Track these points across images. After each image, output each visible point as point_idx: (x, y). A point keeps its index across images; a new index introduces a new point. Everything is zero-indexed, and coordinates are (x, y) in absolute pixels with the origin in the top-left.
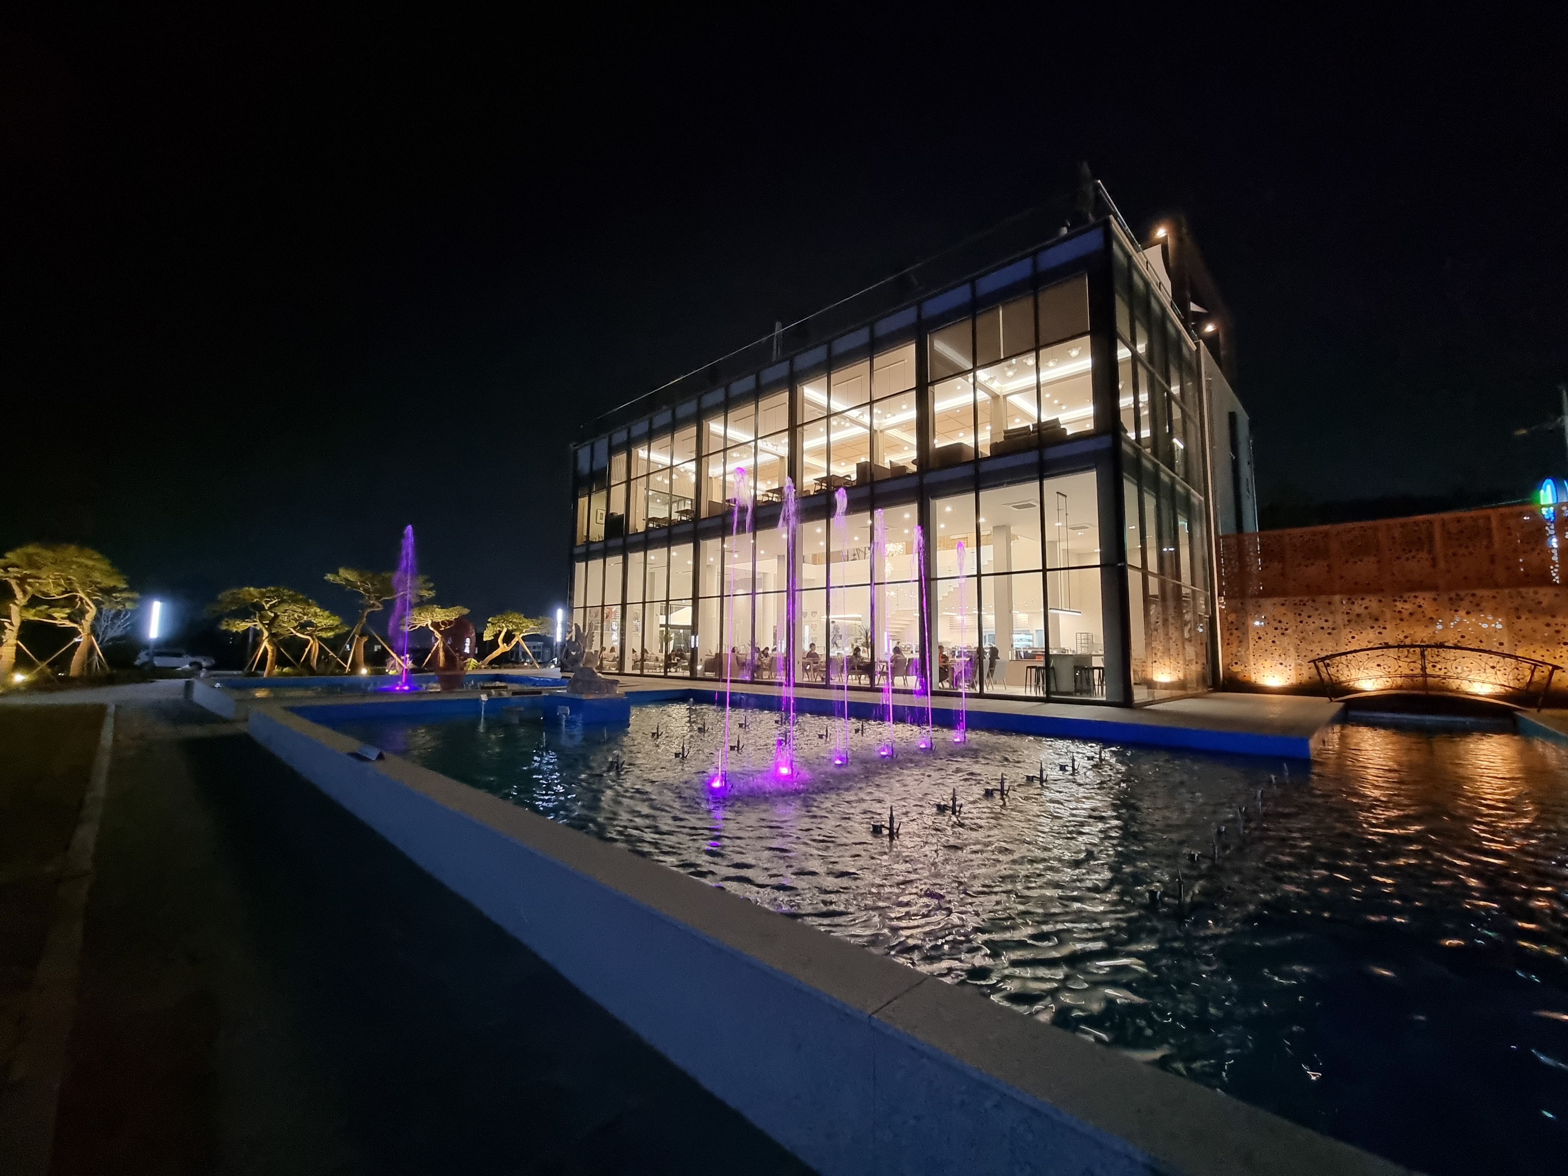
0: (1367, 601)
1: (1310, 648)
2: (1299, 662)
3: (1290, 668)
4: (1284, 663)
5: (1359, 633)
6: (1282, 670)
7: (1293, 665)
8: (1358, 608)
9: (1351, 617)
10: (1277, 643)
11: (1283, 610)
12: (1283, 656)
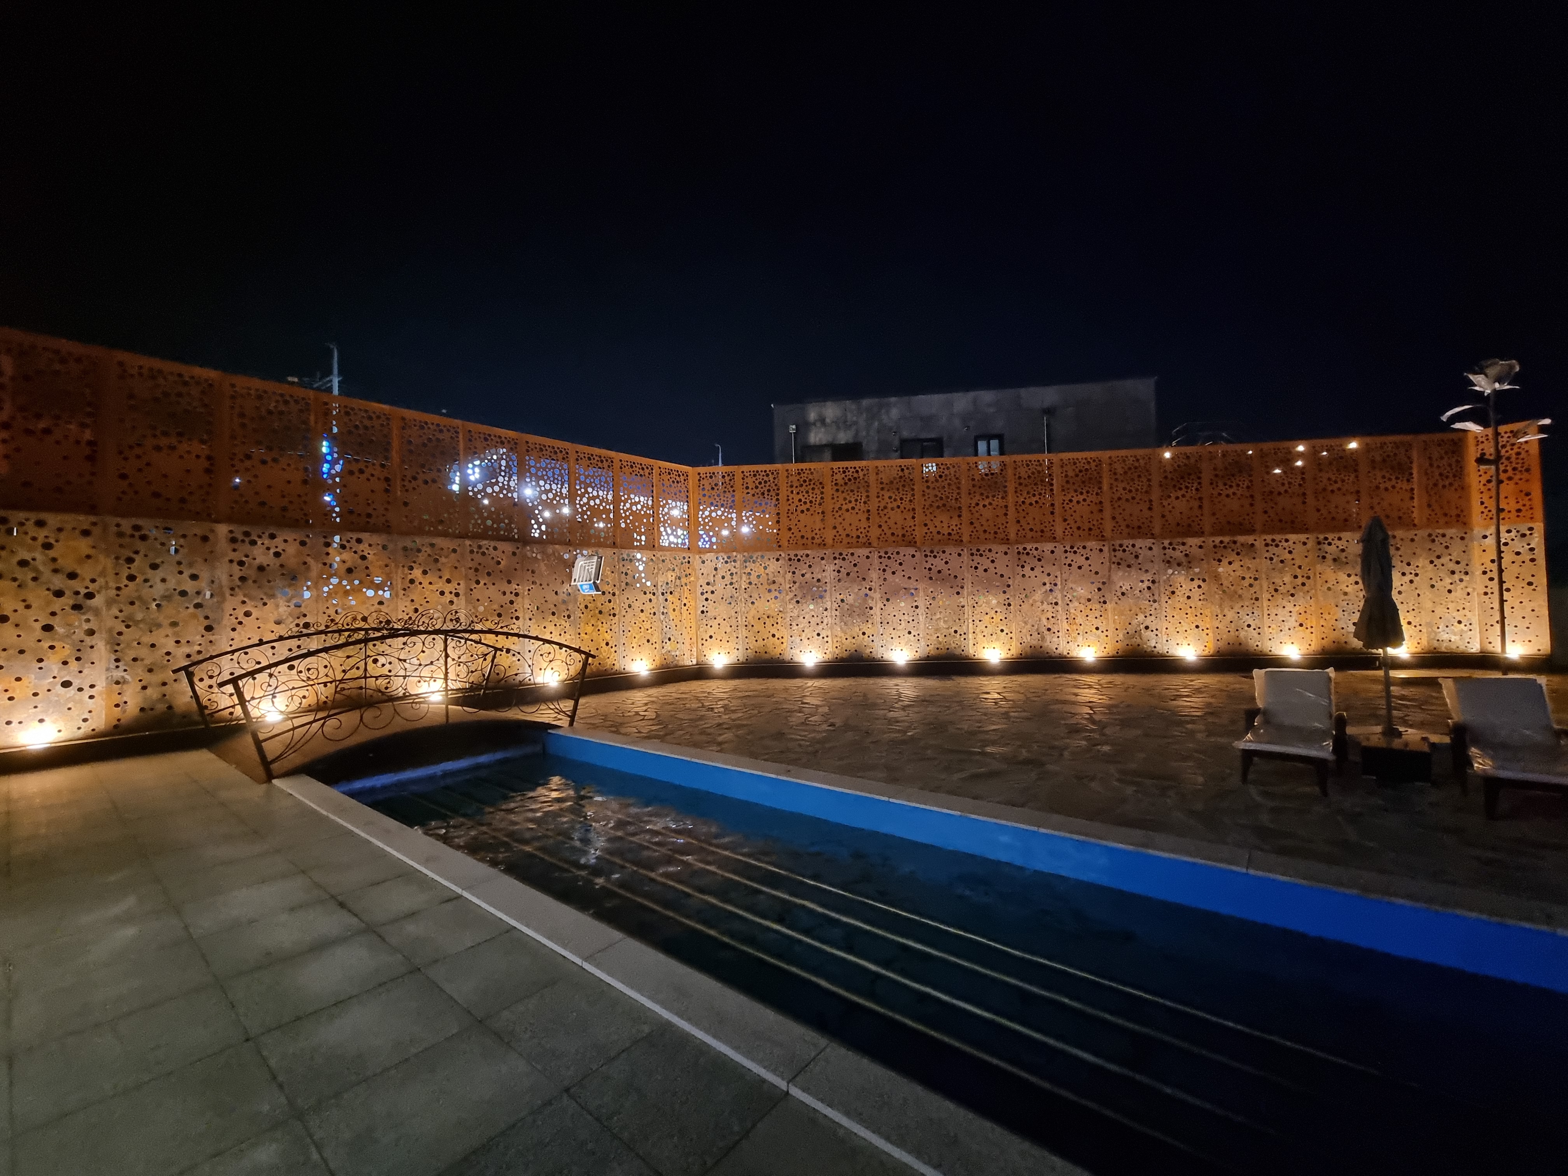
0: (278, 541)
1: (147, 639)
2: (118, 674)
3: (93, 692)
4: (76, 683)
5: (260, 604)
6: (69, 700)
7: (101, 685)
8: (261, 555)
9: (245, 572)
10: (60, 630)
11: (84, 546)
12: (74, 665)
